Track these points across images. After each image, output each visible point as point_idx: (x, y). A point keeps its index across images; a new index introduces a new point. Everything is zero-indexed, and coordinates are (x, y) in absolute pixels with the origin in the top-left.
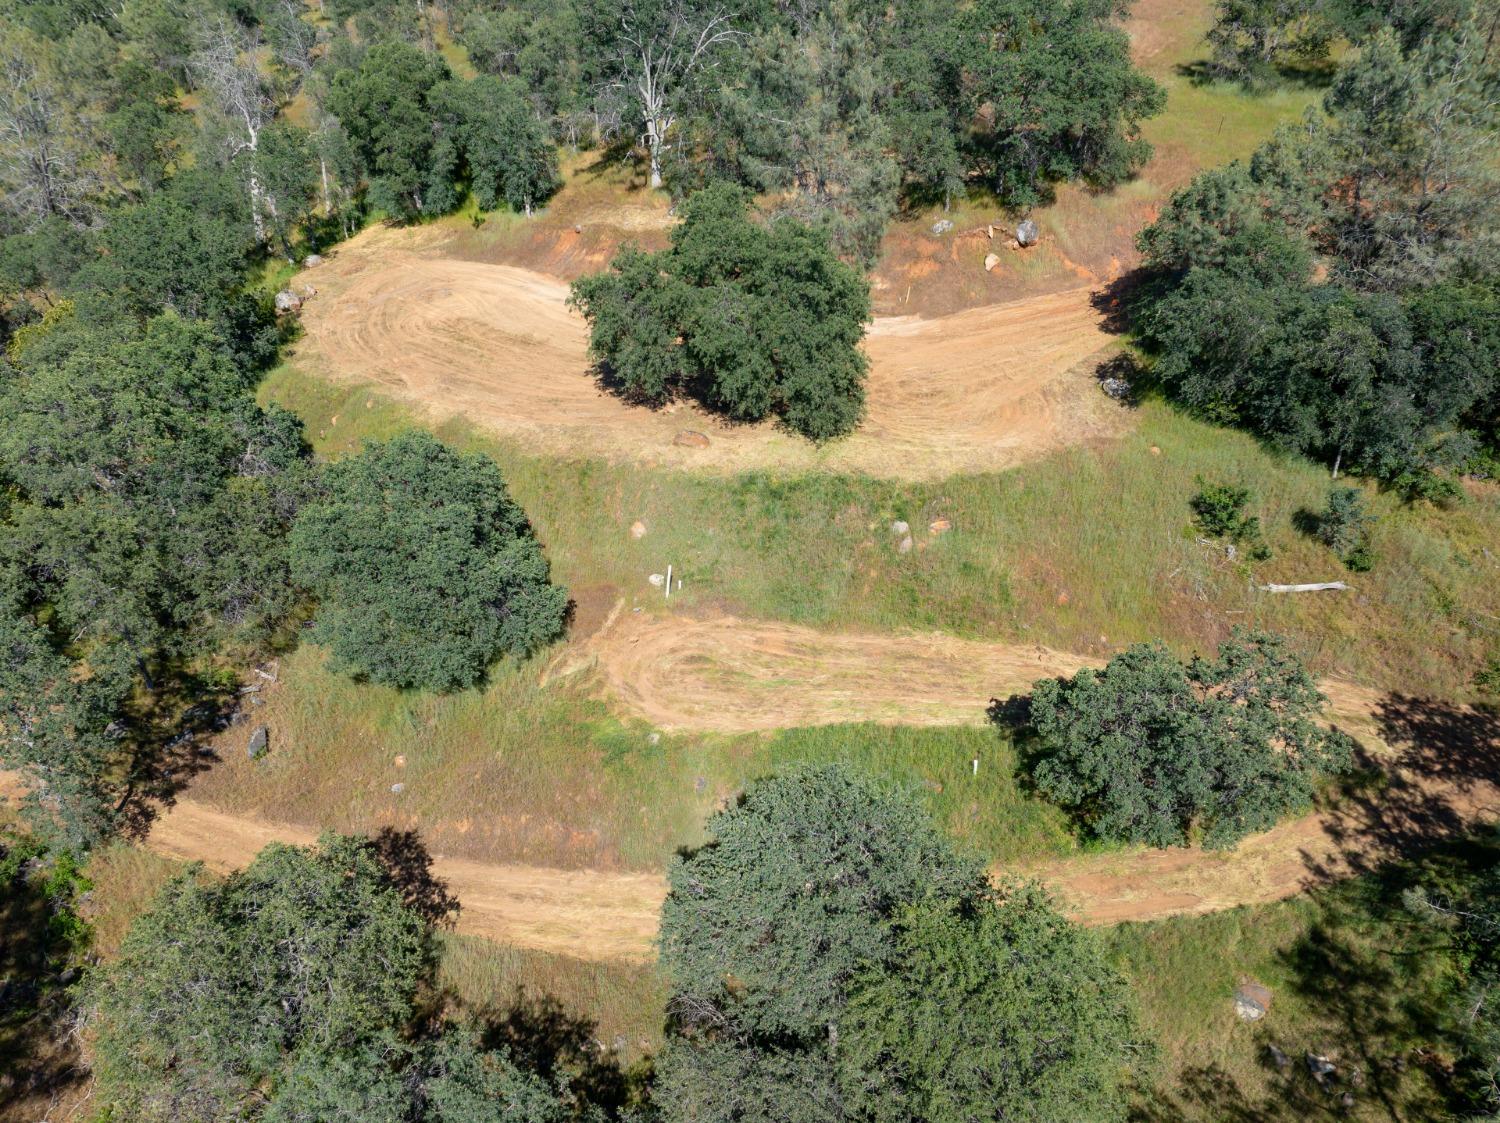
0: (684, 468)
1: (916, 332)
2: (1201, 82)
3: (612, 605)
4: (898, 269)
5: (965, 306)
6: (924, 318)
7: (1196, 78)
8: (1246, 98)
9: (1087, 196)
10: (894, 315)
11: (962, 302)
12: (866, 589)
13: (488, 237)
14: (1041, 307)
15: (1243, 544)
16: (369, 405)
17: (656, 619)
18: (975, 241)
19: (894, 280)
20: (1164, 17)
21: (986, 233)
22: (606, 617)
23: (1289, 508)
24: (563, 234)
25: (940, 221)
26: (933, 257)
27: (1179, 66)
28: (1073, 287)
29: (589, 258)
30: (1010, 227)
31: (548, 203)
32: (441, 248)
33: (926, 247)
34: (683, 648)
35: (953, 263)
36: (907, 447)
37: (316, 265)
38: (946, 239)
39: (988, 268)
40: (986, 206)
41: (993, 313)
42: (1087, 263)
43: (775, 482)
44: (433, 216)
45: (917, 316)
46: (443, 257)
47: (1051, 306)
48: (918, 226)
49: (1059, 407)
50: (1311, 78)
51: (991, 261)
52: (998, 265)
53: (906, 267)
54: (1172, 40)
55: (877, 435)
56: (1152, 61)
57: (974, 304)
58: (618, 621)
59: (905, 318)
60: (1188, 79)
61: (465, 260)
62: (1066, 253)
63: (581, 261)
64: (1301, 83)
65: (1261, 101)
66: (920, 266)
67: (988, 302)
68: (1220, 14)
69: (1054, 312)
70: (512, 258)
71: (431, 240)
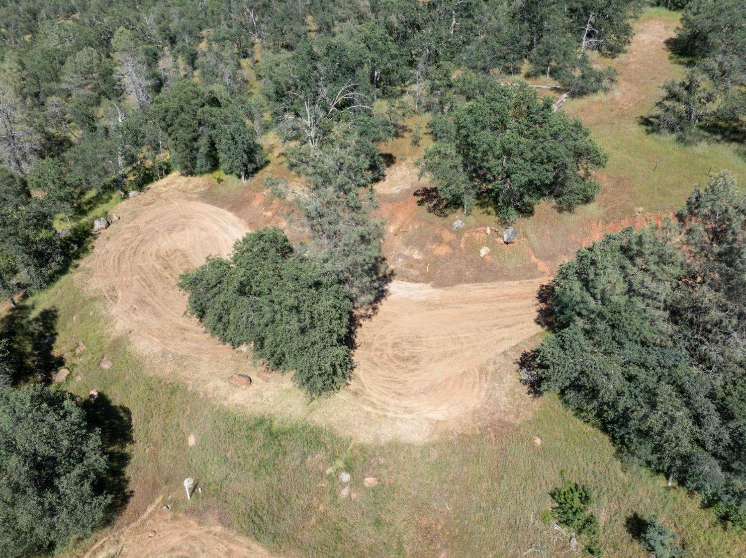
0: (226, 404)
1: (424, 298)
2: (653, 131)
3: (152, 502)
4: (429, 247)
5: (460, 282)
6: (433, 286)
7: (649, 128)
8: (678, 147)
9: (555, 211)
10: (416, 281)
11: (460, 279)
12: (313, 520)
13: (222, 189)
14: (506, 291)
15: (583, 536)
16: (91, 314)
17: (174, 518)
18: (478, 235)
19: (426, 254)
20: (641, 81)
21: (485, 231)
22: (145, 510)
23: (626, 512)
24: (257, 195)
25: (458, 220)
26: (449, 243)
27: (642, 117)
28: (531, 277)
29: (264, 213)
30: (500, 229)
31: (256, 175)
32: (200, 193)
33: (447, 236)
34: (180, 549)
35: (460, 249)
36: (369, 409)
37: (135, 196)
38: (459, 233)
39: (482, 255)
40: (489, 213)
41: (475, 290)
42: (546, 259)
43: (276, 425)
44: (202, 173)
45: (429, 285)
46: (197, 200)
47: (511, 291)
48: (446, 220)
49: (485, 386)
50: (727, 133)
51: (484, 251)
52: (489, 254)
53: (434, 247)
54: (643, 97)
55: (355, 394)
56: (626, 112)
57: (467, 281)
58: (152, 515)
59: (421, 285)
60: (644, 128)
61: (207, 203)
62: (534, 251)
63: (261, 214)
64: (719, 137)
65: (688, 149)
66: (441, 248)
67: (477, 280)
68: (664, 93)
69: (512, 297)
70: (230, 205)
71: (196, 187)
